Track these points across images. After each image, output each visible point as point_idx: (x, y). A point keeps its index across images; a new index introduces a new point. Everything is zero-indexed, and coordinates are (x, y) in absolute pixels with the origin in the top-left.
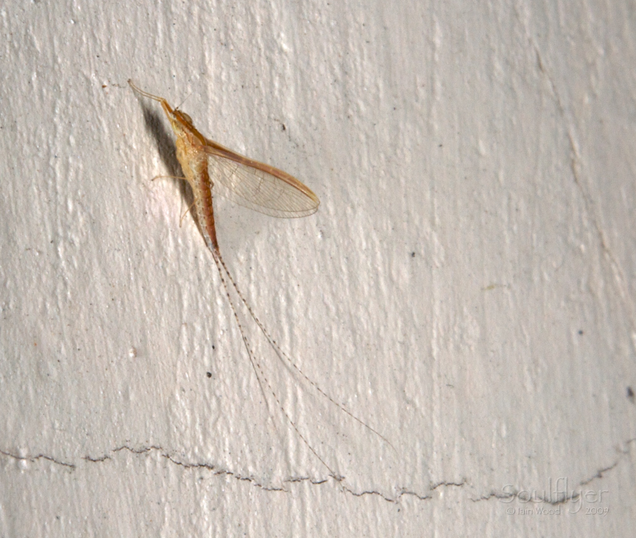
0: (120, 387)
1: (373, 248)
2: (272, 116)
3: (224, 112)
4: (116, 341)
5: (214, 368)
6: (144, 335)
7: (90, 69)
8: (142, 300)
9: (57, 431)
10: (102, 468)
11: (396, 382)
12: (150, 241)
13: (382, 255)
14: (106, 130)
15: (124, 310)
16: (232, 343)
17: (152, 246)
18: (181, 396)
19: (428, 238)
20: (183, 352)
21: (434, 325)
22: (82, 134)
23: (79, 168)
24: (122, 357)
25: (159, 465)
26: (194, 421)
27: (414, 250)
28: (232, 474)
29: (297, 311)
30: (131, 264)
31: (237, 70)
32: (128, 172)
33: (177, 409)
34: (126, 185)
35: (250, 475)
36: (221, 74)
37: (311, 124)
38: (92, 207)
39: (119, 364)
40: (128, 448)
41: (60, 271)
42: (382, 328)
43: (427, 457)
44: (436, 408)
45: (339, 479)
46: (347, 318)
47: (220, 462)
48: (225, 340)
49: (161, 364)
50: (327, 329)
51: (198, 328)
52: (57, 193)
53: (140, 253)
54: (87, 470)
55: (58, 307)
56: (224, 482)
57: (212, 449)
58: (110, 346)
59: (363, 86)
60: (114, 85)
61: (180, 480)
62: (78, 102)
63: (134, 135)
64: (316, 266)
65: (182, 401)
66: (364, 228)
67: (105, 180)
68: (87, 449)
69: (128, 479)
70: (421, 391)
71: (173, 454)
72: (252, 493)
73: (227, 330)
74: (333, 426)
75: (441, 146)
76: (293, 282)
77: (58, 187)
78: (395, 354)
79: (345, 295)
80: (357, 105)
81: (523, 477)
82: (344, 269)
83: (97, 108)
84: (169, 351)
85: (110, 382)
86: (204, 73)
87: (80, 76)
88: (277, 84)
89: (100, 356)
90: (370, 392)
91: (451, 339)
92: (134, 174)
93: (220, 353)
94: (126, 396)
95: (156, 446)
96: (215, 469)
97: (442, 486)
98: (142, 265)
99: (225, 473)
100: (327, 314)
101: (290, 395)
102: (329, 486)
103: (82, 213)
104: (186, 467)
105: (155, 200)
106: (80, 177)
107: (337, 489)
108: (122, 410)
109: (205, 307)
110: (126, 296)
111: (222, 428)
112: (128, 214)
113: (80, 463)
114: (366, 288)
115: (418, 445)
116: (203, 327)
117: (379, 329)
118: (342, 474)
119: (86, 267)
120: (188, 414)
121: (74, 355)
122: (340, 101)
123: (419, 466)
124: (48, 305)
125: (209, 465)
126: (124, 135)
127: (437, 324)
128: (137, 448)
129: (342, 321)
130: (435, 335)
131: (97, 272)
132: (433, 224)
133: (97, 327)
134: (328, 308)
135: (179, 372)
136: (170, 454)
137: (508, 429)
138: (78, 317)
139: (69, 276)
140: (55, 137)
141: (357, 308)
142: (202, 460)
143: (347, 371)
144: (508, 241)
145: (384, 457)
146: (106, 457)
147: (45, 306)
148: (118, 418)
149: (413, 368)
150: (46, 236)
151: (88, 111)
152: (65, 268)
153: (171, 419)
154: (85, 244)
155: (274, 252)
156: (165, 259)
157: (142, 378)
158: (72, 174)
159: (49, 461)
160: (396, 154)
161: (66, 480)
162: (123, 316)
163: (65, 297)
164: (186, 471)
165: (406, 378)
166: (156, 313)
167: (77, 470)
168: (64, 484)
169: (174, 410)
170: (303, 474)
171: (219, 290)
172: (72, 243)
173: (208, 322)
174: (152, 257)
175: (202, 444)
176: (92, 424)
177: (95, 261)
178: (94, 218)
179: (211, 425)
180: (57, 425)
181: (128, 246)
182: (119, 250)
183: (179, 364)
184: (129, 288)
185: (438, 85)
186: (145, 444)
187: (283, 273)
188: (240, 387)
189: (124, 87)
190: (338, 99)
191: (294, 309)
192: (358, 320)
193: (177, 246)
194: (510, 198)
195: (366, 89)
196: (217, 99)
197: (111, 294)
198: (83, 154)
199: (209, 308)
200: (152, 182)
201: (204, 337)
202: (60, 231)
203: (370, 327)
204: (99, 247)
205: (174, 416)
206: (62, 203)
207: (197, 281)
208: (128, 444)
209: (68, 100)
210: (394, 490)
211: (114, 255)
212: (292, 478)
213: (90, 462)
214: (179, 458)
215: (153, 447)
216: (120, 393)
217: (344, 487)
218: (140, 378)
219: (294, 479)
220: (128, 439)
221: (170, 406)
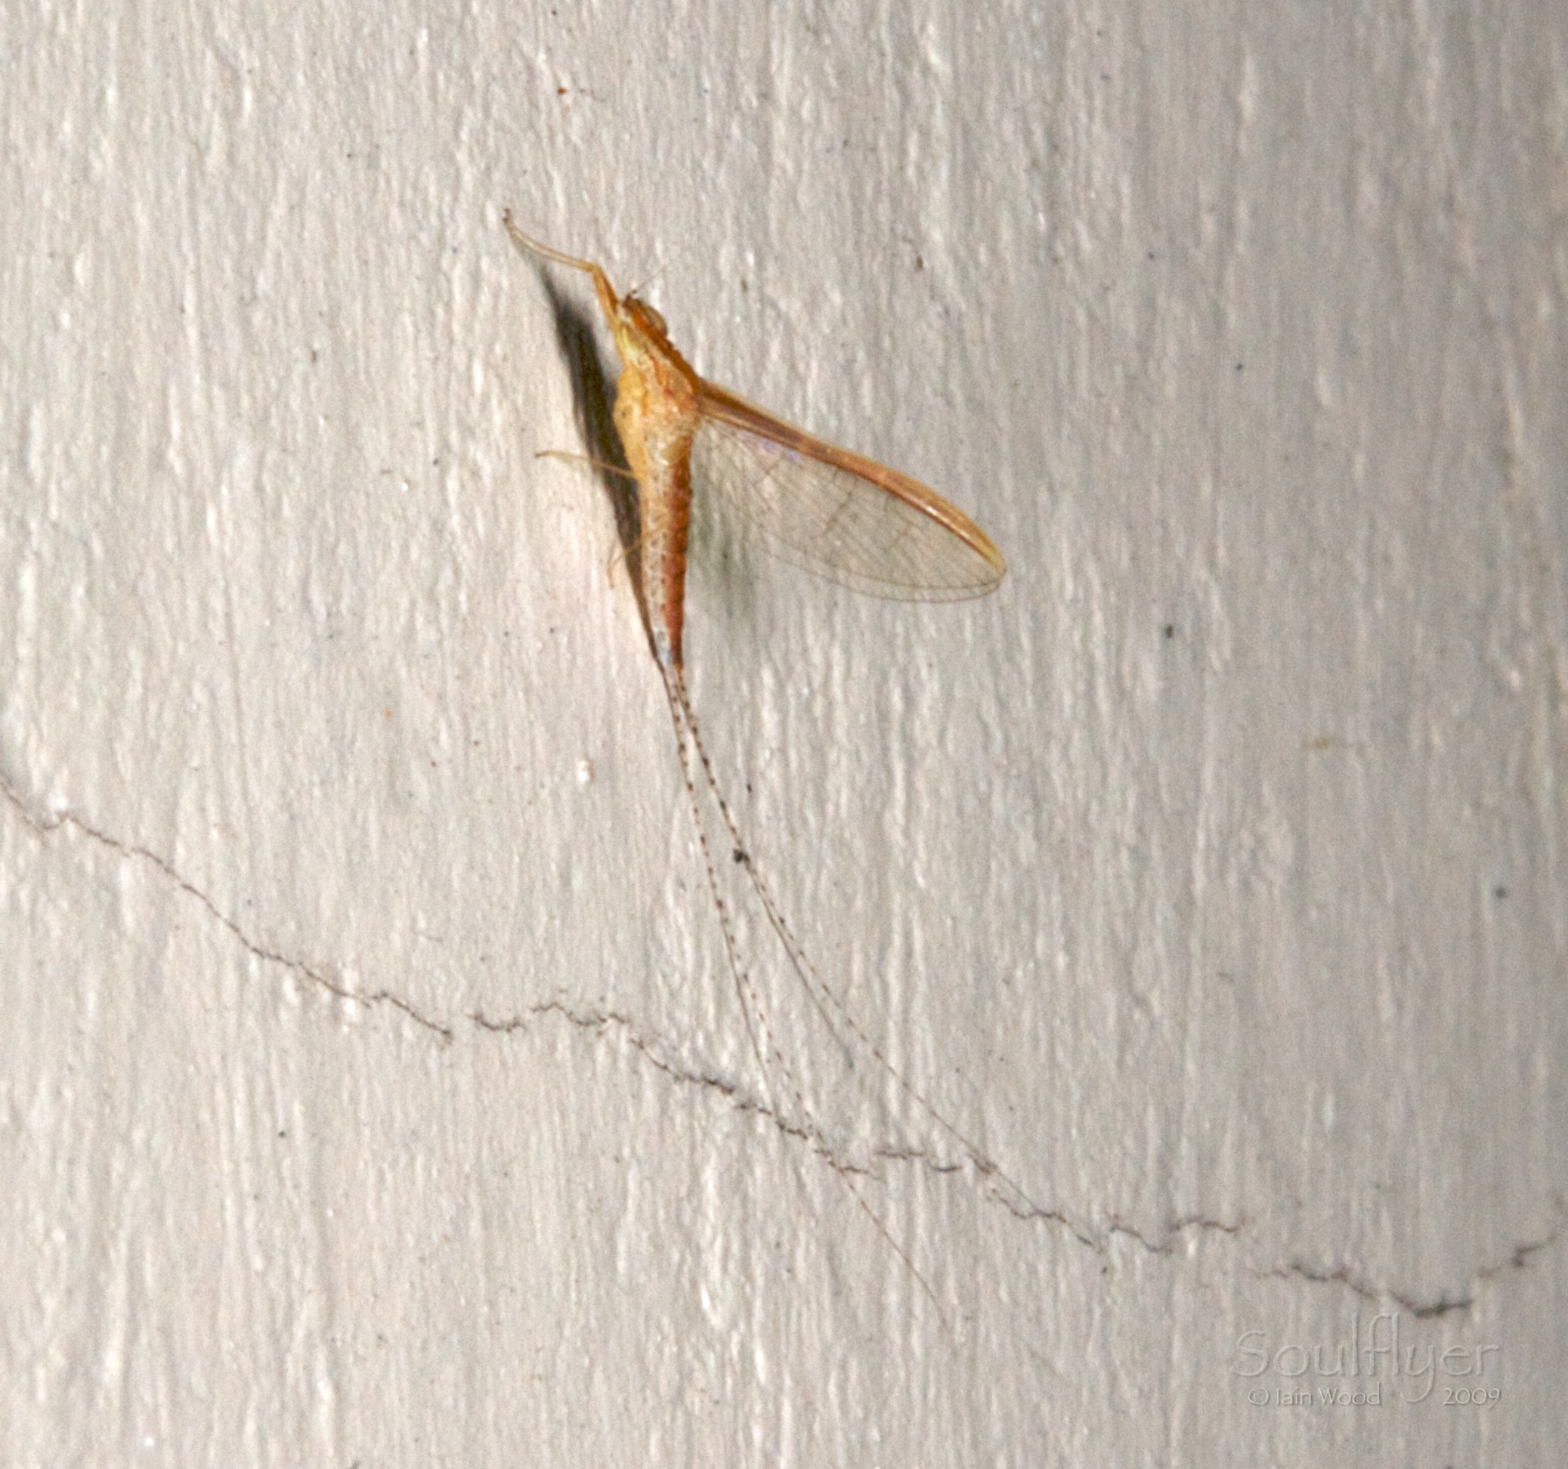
0: (554, 852)
1: (1087, 600)
2: (900, 228)
3: (804, 200)
4: (554, 735)
6: (610, 730)
7: (537, 41)
8: (611, 642)
9: (422, 939)
10: (506, 1050)
11: (1115, 947)
13: (1106, 620)
14: (561, 200)
15: (573, 661)
16: (788, 786)
18: (677, 897)
19: (1200, 595)
21: (1201, 816)
22: (511, 201)
23: (500, 287)
25: (623, 1064)
26: (699, 964)
27: (1171, 624)
28: (769, 1115)
29: (924, 731)
31: (834, 100)
33: (667, 931)
36: (801, 103)
37: (977, 264)
38: (521, 388)
39: (555, 795)
40: (562, 1009)
41: (449, 539)
42: (1095, 807)
43: (1169, 1148)
44: (1194, 1027)
45: (985, 1168)
46: (1024, 767)
47: (745, 1078)
48: (774, 775)
49: (639, 812)
50: (983, 786)
51: (721, 736)
52: (452, 341)
54: (477, 1047)
55: (439, 629)
56: (751, 1129)
57: (731, 1044)
58: (540, 747)
59: (1088, 185)
60: (582, 91)
61: (663, 1110)
62: (507, 120)
63: (616, 225)
64: (968, 622)
65: (677, 913)
66: (1073, 546)
68: (480, 997)
69: (558, 1087)
70: (1166, 978)
71: (653, 1042)
72: (807, 1169)
73: (779, 750)
74: (982, 1032)
75: (1240, 367)
76: (921, 655)
77: (456, 327)
78: (1118, 876)
79: (1025, 706)
80: (1075, 233)
81: (1362, 1236)
82: (1025, 640)
83: (545, 142)
85: (534, 836)
86: (766, 93)
87: (515, 55)
88: (913, 151)
89: (518, 769)
90: (1061, 960)
91: (1232, 859)
93: (763, 804)
94: (566, 880)
95: (619, 1015)
96: (736, 1095)
97: (1194, 1225)
99: (755, 1110)
100: (986, 748)
101: (897, 940)
102: (964, 1185)
103: (500, 402)
104: (677, 1078)
106: (502, 312)
107: (980, 1191)
108: (556, 913)
109: (737, 685)
110: (578, 628)
113: (464, 1028)
114: (1068, 699)
115: (1151, 1111)
116: (732, 736)
117: (1087, 808)
118: (993, 1158)
119: (500, 538)
120: (688, 945)
121: (466, 755)
123: (1151, 1164)
124: (420, 621)
125: (724, 1082)
126: (597, 221)
127: (1207, 821)
128: (581, 1013)
129: (1014, 772)
130: (1201, 842)
131: (522, 558)
132: (1212, 563)
133: (516, 693)
134: (987, 735)
135: (675, 838)
136: (646, 1040)
137: (1337, 1107)
138: (478, 662)
139: (465, 552)
140: (456, 198)
141: (1047, 746)
142: (710, 1069)
143: (1017, 902)
144: (1363, 634)
145: (1081, 1130)
146: (516, 1024)
147: (412, 619)
148: (547, 929)
149: (1153, 920)
150: (426, 447)
151: (526, 147)
152: (459, 535)
153: (653, 951)
154: (502, 480)
157: (601, 838)
158: (485, 298)
159: (401, 1011)
160: (1146, 372)
161: (433, 1065)
162: (570, 675)
163: (455, 607)
164: (676, 1088)
165: (1135, 937)
166: (638, 680)
167: (456, 1044)
168: (427, 1074)
169: (661, 932)
170: (914, 1141)
172: (475, 474)
173: (742, 724)
175: (712, 1027)
176: (492, 936)
177: (521, 525)
178: (524, 418)
180: (422, 924)
181: (589, 500)
182: (571, 509)
183: (676, 819)
184: (585, 607)
185: (1243, 212)
186: (598, 1006)
187: (900, 629)
188: (798, 898)
189: (604, 101)
191: (918, 723)
192: (1047, 774)
194: (1373, 527)
195: (1093, 195)
196: (789, 166)
197: (549, 616)
198: (511, 252)
199: (745, 688)
201: (732, 757)
202: (454, 437)
203: (1069, 801)
204: (530, 494)
205: (661, 948)
206: (462, 368)
208: (562, 999)
209: (487, 110)
210: (1096, 1217)
211: (559, 519)
212: (889, 1148)
213: (484, 1030)
214: (665, 1055)
215: (614, 1016)
216: (553, 868)
217: (994, 1191)
218: (596, 838)
219: (894, 1151)
220: (564, 985)
221: (652, 921)
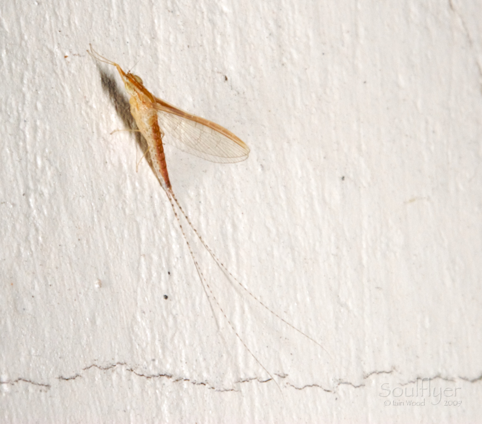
0: (87, 315)
1: (308, 175)
2: (216, 69)
3: (173, 69)
4: (83, 275)
5: (170, 291)
6: (108, 268)
7: (54, 43)
8: (105, 238)
9: (34, 357)
10: (74, 385)
11: (331, 289)
12: (110, 187)
13: (316, 181)
14: (69, 94)
15: (89, 247)
16: (185, 269)
17: (113, 190)
18: (142, 318)
19: (356, 163)
20: (143, 280)
21: (364, 238)
22: (48, 99)
23: (46, 129)
24: (88, 289)
25: (124, 378)
26: (153, 338)
27: (344, 175)
28: (189, 380)
29: (242, 236)
30: (94, 208)
31: (183, 33)
32: (89, 129)
33: (139, 329)
34: (88, 140)
35: (204, 379)
36: (169, 37)
37: (250, 74)
38: (58, 161)
39: (86, 295)
40: (96, 366)
41: (32, 219)
42: (318, 244)
43: (360, 352)
44: (367, 308)
45: (283, 376)
46: (286, 238)
47: (177, 371)
48: (179, 266)
49: (123, 292)
50: (269, 249)
51: (155, 258)
52: (27, 152)
53: (102, 198)
54: (61, 387)
55: (31, 250)
56: (182, 388)
57: (170, 360)
58: (78, 280)
59: (295, 36)
60: (74, 55)
61: (143, 390)
62: (43, 72)
63: (94, 96)
64: (257, 195)
65: (142, 322)
66: (299, 159)
67: (69, 138)
68: (61, 370)
69: (97, 393)
70: (353, 295)
71: (137, 368)
72: (206, 396)
73: (180, 257)
74: (277, 331)
75: (365, 82)
76: (238, 211)
77: (28, 147)
78: (330, 265)
79: (284, 218)
80: (291, 54)
81: (445, 361)
82: (282, 195)
83: (60, 76)
84: (130, 280)
85: (78, 311)
86: (154, 37)
87: (44, 49)
88: (219, 42)
89: (69, 290)
90: (308, 299)
91: (379, 248)
92: (95, 130)
93: (175, 277)
94: (93, 321)
95: (121, 362)
96: (173, 378)
97: (374, 374)
98: (104, 208)
99: (183, 380)
100: (269, 236)
101: (238, 309)
103: (50, 168)
104: (148, 378)
105: (114, 151)
106: (47, 137)
107: (281, 385)
108: (90, 334)
109: (160, 239)
110: (90, 236)
111: (179, 342)
112: (91, 165)
113: (54, 382)
114: (302, 211)
115: (352, 341)
116: (160, 257)
117: (315, 245)
118: (286, 373)
119: (54, 214)
120: (148, 332)
121: (47, 291)
122: (275, 51)
123: (353, 359)
124: (22, 250)
125: (168, 374)
126: (85, 97)
128: (105, 365)
129: (282, 241)
130: (364, 246)
131: (64, 218)
132: (359, 149)
133: (66, 264)
134: (269, 231)
135: (139, 297)
136: (133, 368)
137: (430, 321)
138: (49, 257)
139: (40, 223)
140: (24, 104)
141: (295, 229)
142: (162, 371)
143: (287, 284)
144: (426, 159)
145: (322, 355)
146: (77, 376)
147: (19, 250)
148: (87, 341)
149: (346, 276)
150: (19, 190)
151: (52, 80)
152: (36, 216)
153: (133, 338)
154: (53, 194)
155: (220, 187)
156: (124, 201)
157: (107, 305)
158: (40, 134)
159: (27, 383)
160: (325, 93)
161: (43, 398)
162: (89, 253)
163: (37, 241)
164: (148, 381)
165: (339, 285)
166: (118, 248)
167: (52, 389)
168: (41, 402)
169: (136, 330)
170: (251, 375)
171: (172, 223)
172: (42, 194)
173: (164, 252)
174: (112, 200)
175: (161, 357)
176: (64, 349)
177: (63, 208)
178: (60, 171)
179: (169, 340)
180: (33, 352)
181: (91, 192)
182: (83, 197)
183: (139, 291)
184: (93, 228)
185: (361, 30)
186: (111, 361)
187: (228, 204)
188: (193, 305)
189: (84, 56)
190: (273, 50)
191: (239, 234)
192: (296, 238)
193: (134, 189)
194: (427, 123)
195: (297, 39)
196: (166, 59)
197: (78, 235)
198: (49, 117)
199: (164, 239)
200: (111, 136)
201: (160, 265)
202: (31, 185)
203: (307, 245)
204: (66, 196)
205: (137, 335)
206: (32, 161)
207: (153, 218)
208: (96, 363)
209: (34, 71)
210: (331, 382)
211: (79, 201)
212: (241, 379)
213: (63, 381)
214: (142, 371)
215: (119, 363)
216: (88, 319)
217: (287, 383)
218: (105, 305)
219: (243, 380)
220: (96, 358)
221: (132, 327)
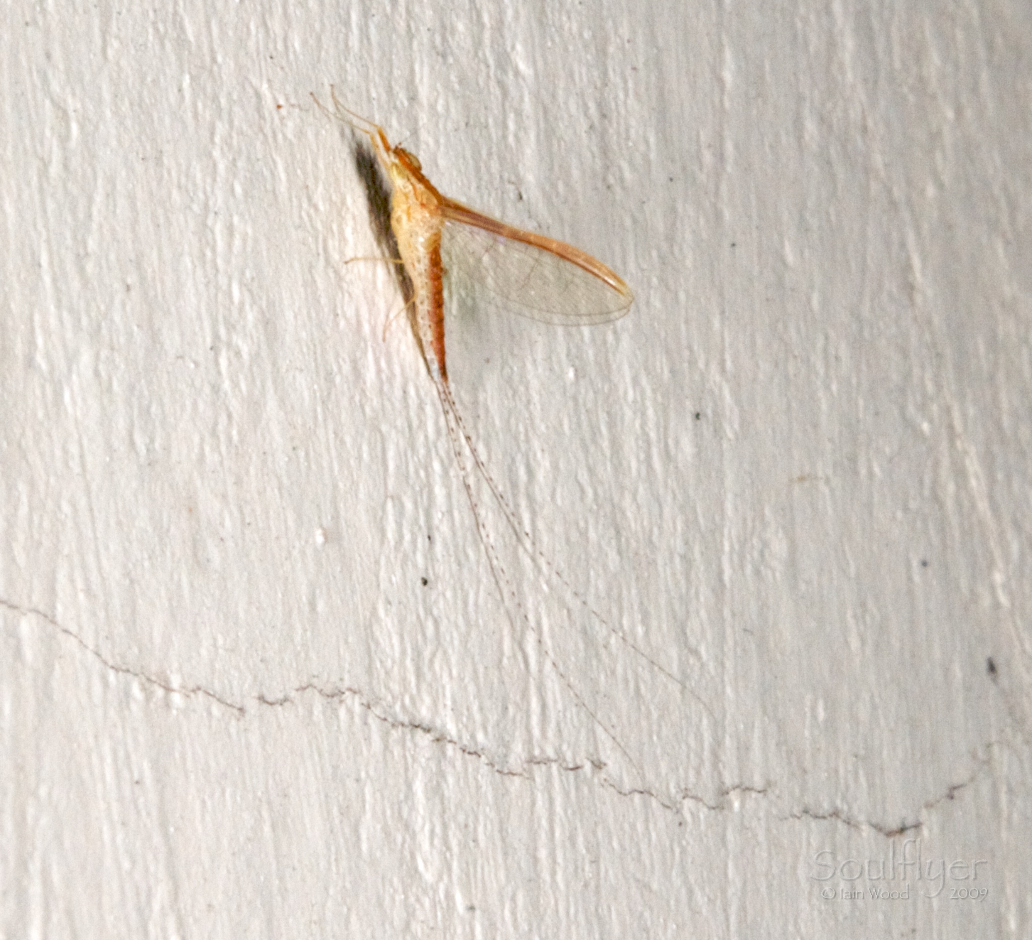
0: (304, 589)
1: (643, 400)
2: (506, 175)
4: (299, 516)
5: (431, 572)
6: (336, 509)
7: (261, 75)
8: (333, 453)
9: (221, 651)
10: (281, 716)
11: (674, 618)
12: (343, 360)
13: (656, 412)
14: (283, 176)
15: (309, 468)
16: (454, 534)
17: (347, 368)
18: (386, 610)
19: (716, 391)
20: (389, 542)
21: (726, 531)
22: (251, 180)
23: (247, 234)
24: (307, 542)
25: (357, 719)
26: (403, 652)
27: (699, 410)
28: (455, 743)
29: (541, 492)
30: (318, 394)
31: (458, 97)
32: (313, 246)
33: (381, 632)
34: (311, 267)
35: (480, 747)
36: (436, 101)
37: (558, 194)
38: (264, 296)
39: (303, 553)
40: (315, 687)
41: (223, 395)
42: (656, 530)
43: (718, 743)
44: (729, 664)
45: (598, 766)
46: (608, 509)
47: (438, 723)
48: (445, 528)
49: (358, 559)
50: (582, 524)
51: (409, 506)
52: (217, 270)
53: (329, 377)
54: (261, 716)
55: (220, 453)
56: (444, 753)
57: (427, 700)
58: (291, 523)
59: (628, 138)
60: (293, 106)
61: (386, 747)
62: (245, 128)
63: (321, 188)
64: (566, 421)
65: (387, 621)
66: (631, 366)
67: (281, 256)
68: (262, 685)
69: (316, 737)
70: (709, 636)
71: (377, 703)
72: (482, 776)
73: (447, 512)
74: (591, 679)
75: (733, 245)
76: (536, 444)
77: (219, 261)
78: (674, 574)
79: (606, 470)
80: (620, 169)
81: (847, 787)
82: (604, 429)
83: (271, 140)
84: (370, 540)
85: (290, 580)
86: (413, 98)
87: (247, 86)
88: (511, 125)
89: (277, 538)
90: (640, 630)
91: (748, 556)
92: (321, 251)
93: (439, 548)
94: (313, 605)
95: (353, 688)
96: (432, 733)
97: (738, 790)
98: (333, 397)
99: (446, 741)
100: (582, 499)
102: (585, 777)
103: (251, 306)
104: (393, 725)
105: (350, 295)
106: (249, 249)
107: (596, 780)
108: (307, 627)
109: (417, 472)
110: (311, 445)
111: (441, 668)
112: (314, 315)
113: (252, 706)
114: (634, 464)
115: (705, 721)
116: (415, 503)
117: (651, 531)
118: (603, 759)
119: (257, 393)
120: (396, 640)
121: (243, 533)
122: (597, 160)
123: (707, 754)
124: (207, 449)
125: (424, 726)
126: (307, 187)
127: (730, 533)
128: (328, 689)
129: (602, 513)
130: (727, 548)
131: (271, 404)
132: (723, 370)
133: (273, 491)
134: (583, 491)
135: (383, 574)
136: (372, 703)
137: (826, 709)
138: (247, 472)
139: (235, 405)
140: (214, 180)
141: (622, 494)
142: (414, 717)
143: (609, 595)
144: (824, 407)
145: (659, 737)
146: (286, 699)
147: (202, 449)
148: (302, 638)
149: (697, 598)
150: (204, 341)
151: (258, 145)
152: (230, 393)
153: (373, 647)
154: (256, 357)
155: (510, 393)
156: (363, 391)
157: (334, 577)
158: (237, 242)
159: (211, 698)
160: (672, 253)
161: (233, 731)
162: (308, 475)
163: (230, 439)
164: (393, 732)
165: (688, 612)
166: (352, 476)
167: (247, 717)
168: (230, 736)
169: (377, 633)
170: (550, 753)
171: (436, 447)
172: (238, 354)
173: (422, 497)
174: (345, 386)
175: (414, 692)
176: (267, 645)
177: (269, 384)
178: (268, 315)
179: (426, 661)
180: (220, 642)
181: (313, 364)
182: (302, 370)
183: (383, 561)
184: (315, 432)
185: (729, 147)
186: (339, 684)
187: (521, 428)
188: (465, 603)
189: (307, 111)
190: (594, 157)
191: (537, 487)
192: (623, 513)
193: (379, 371)
194: (827, 338)
195: (631, 144)
196: (431, 142)
197: (292, 439)
198: (253, 211)
199: (422, 474)
200: (345, 266)
201: (416, 520)
202: (222, 331)
203: (639, 528)
204: (274, 364)
205: (377, 644)
206: (224, 288)
207: (407, 430)
208: (315, 681)
209: (231, 122)
210: (673, 790)
211: (294, 377)
212: (535, 757)
213: (265, 706)
214: (385, 712)
215: (350, 689)
216: (304, 599)
217: (605, 780)
218: (331, 577)
219: (538, 760)
220: (316, 673)
221: (371, 626)
